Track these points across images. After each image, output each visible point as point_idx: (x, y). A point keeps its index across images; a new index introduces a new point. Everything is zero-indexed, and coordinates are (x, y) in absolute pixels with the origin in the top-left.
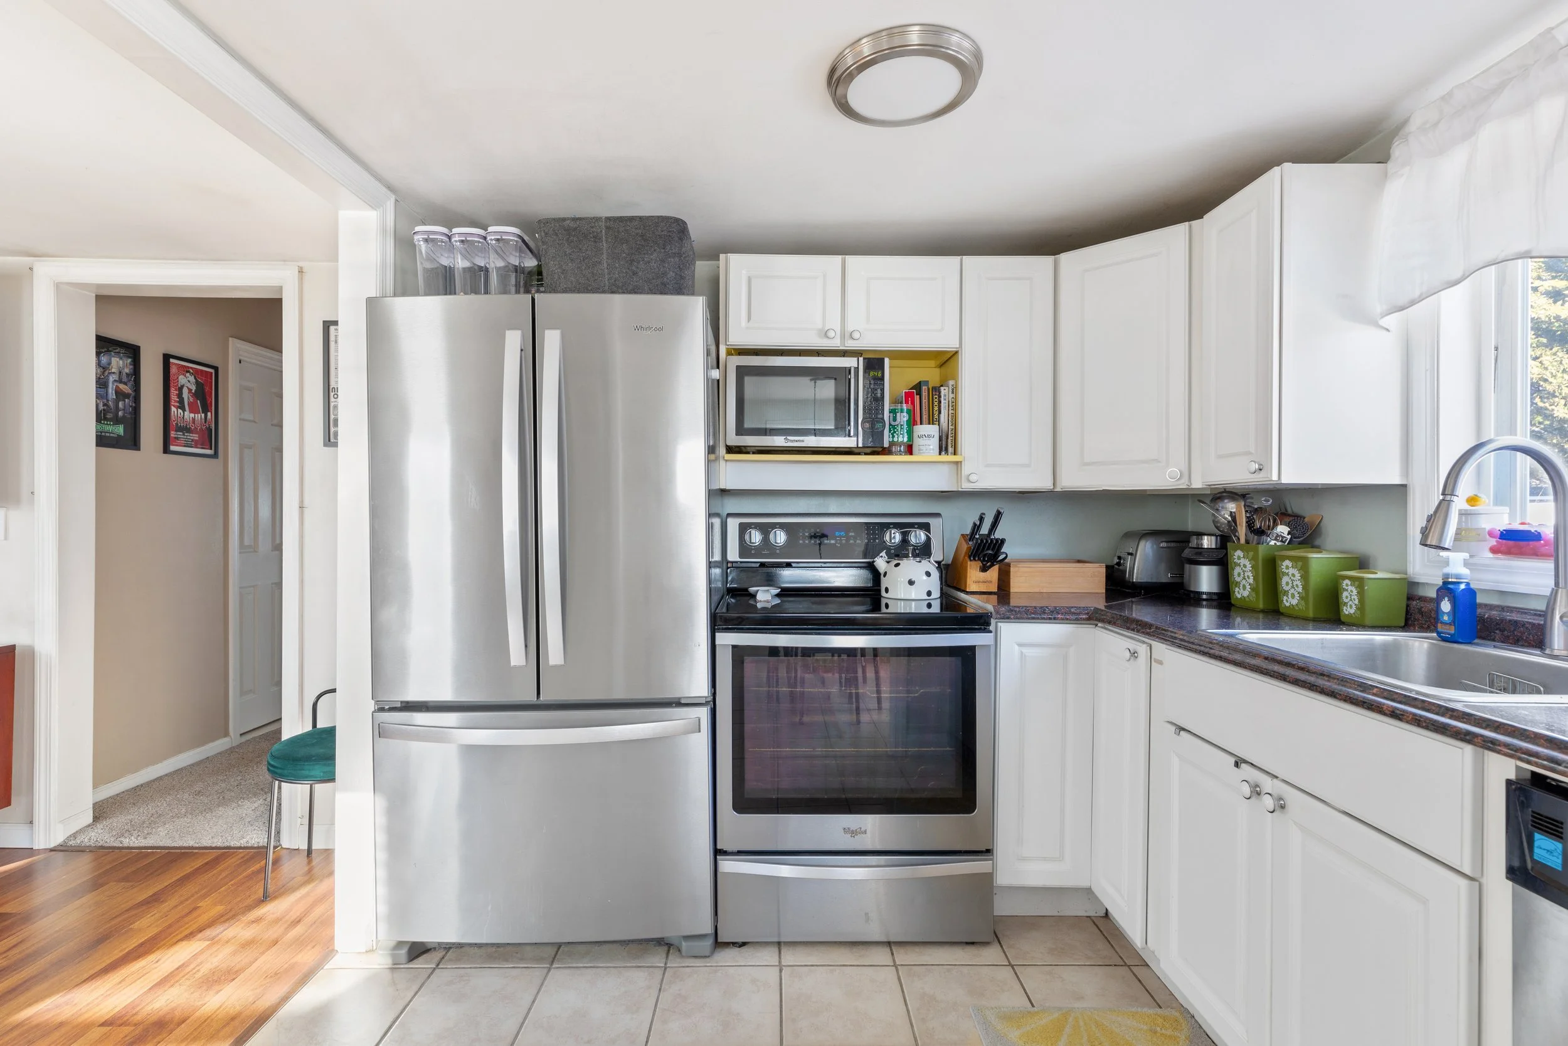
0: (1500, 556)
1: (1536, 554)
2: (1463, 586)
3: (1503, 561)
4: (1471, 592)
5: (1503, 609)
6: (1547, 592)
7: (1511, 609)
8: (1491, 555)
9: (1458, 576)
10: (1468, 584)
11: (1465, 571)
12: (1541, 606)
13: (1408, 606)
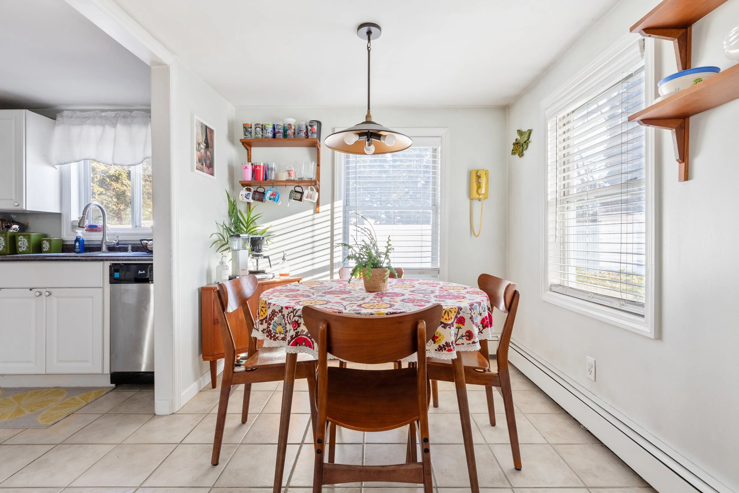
0: (88, 232)
1: (96, 231)
2: (81, 239)
3: (88, 233)
4: (83, 241)
5: (89, 245)
6: (101, 239)
7: (91, 245)
8: (85, 232)
9: (80, 236)
10: (82, 238)
11: (81, 235)
12: (100, 243)
13: (63, 247)
